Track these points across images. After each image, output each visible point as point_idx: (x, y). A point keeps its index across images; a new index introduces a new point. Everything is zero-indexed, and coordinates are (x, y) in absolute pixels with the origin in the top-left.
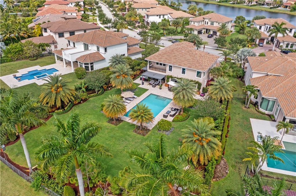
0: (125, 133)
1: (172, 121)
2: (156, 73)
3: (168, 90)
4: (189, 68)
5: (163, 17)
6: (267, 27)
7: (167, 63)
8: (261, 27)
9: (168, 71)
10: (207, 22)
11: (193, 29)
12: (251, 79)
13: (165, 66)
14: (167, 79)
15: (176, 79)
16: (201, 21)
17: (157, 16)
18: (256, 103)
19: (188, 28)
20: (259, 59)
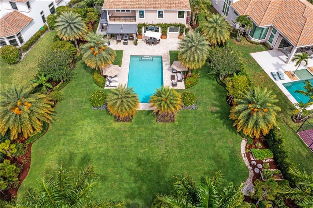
0: (150, 127)
1: (186, 88)
2: (122, 25)
3: (146, 44)
4: (168, 10)
7: (136, 8)
9: (139, 18)
12: (232, 5)
13: (130, 11)
14: (138, 29)
15: (152, 26)
18: (245, 32)
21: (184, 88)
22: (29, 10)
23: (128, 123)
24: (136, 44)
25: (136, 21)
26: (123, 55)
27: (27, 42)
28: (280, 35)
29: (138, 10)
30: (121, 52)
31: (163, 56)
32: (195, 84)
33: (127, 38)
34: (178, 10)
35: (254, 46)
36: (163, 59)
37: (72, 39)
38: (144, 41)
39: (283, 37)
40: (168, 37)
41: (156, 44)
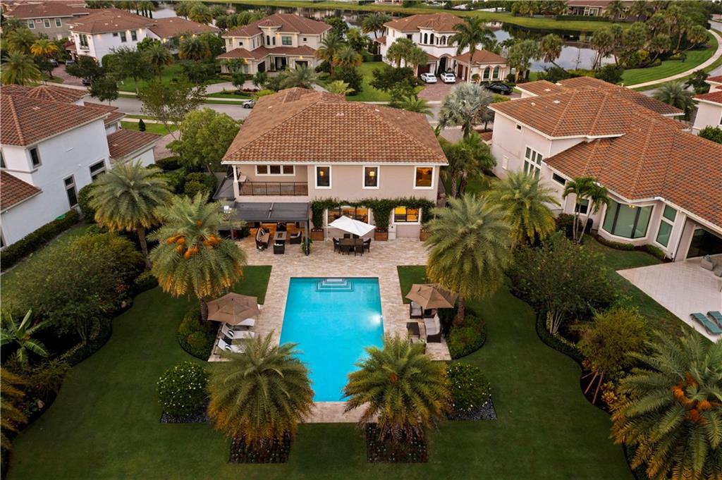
1: (453, 359)
2: (271, 203)
3: (333, 251)
4: (390, 163)
5: (134, 38)
6: (426, 35)
7: (309, 160)
8: (410, 37)
9: (317, 187)
10: (274, 38)
11: (245, 59)
12: (548, 161)
13: (292, 173)
14: (314, 216)
15: (349, 207)
16: (257, 37)
17: (115, 35)
18: (590, 222)
19: (228, 58)
20: (532, 104)
21: (449, 358)
22: (34, 168)
23: (276, 466)
24: (307, 252)
25: (307, 195)
26: (270, 275)
27: (12, 246)
28: (688, 219)
29: (314, 165)
30: (267, 270)
31: (380, 278)
32: (480, 347)
33: (284, 238)
34: (415, 164)
35: (622, 254)
36: (381, 286)
37: (132, 228)
38: (328, 244)
39: (698, 224)
40: (392, 236)
41: (362, 252)
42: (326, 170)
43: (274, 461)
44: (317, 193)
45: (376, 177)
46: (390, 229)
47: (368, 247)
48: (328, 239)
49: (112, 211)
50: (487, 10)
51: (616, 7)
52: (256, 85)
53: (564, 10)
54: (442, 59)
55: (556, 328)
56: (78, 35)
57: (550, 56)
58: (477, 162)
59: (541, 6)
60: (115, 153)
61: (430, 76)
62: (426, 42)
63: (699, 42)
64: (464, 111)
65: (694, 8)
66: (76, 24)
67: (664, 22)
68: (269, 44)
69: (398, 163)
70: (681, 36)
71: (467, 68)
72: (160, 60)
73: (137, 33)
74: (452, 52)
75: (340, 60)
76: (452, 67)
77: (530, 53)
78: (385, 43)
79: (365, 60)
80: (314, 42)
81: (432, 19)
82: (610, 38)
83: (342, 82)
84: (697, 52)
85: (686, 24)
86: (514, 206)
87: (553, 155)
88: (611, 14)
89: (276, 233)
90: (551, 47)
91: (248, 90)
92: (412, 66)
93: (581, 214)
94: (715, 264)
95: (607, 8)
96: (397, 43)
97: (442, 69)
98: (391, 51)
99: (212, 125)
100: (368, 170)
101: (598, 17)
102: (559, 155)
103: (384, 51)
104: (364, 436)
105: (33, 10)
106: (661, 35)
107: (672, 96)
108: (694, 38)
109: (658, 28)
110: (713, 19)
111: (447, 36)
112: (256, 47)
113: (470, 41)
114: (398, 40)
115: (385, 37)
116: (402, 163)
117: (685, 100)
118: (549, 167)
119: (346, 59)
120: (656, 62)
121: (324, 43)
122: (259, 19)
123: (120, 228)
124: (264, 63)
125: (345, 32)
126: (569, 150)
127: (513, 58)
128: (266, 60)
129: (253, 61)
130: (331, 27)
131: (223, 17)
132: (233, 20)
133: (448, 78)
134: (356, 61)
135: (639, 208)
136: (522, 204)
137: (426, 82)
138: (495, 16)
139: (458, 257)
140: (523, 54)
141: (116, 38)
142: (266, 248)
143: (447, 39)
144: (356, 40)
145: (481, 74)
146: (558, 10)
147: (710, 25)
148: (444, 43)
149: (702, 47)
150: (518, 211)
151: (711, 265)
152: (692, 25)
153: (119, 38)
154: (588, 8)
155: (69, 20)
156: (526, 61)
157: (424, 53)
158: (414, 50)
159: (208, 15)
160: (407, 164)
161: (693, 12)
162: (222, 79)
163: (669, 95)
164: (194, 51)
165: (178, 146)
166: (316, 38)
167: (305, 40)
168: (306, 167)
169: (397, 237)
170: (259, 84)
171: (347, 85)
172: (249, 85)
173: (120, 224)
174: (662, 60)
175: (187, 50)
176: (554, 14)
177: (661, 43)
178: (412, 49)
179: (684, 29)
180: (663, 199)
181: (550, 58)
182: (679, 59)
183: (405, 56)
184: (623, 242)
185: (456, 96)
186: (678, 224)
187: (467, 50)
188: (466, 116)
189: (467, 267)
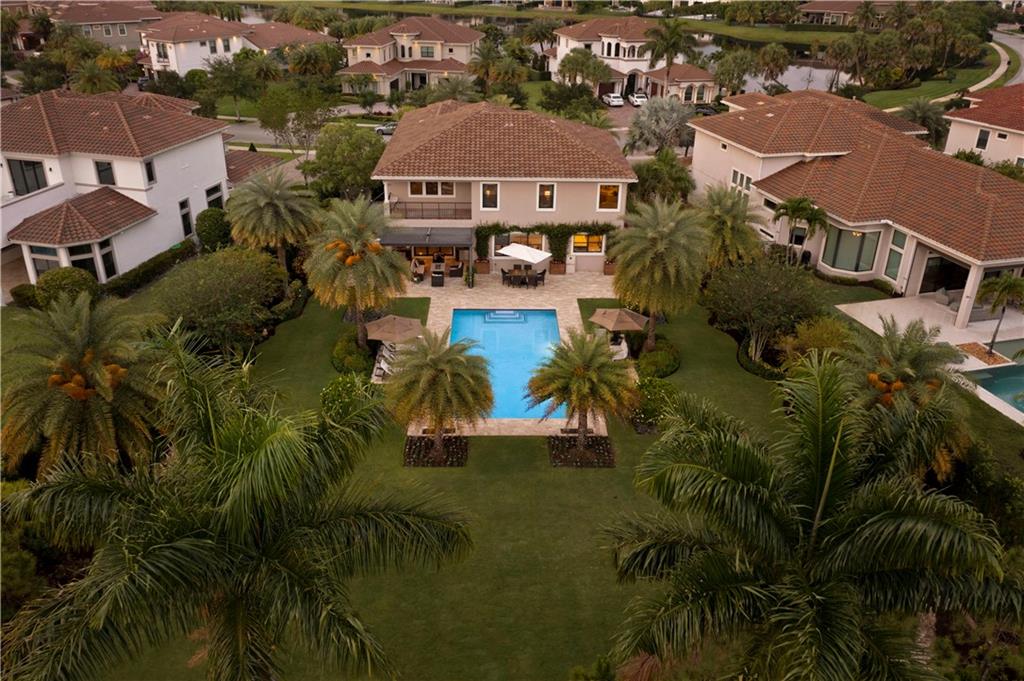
2: (428, 228)
3: (501, 284)
4: (568, 179)
5: (227, 48)
6: (609, 45)
7: (474, 175)
8: (588, 47)
9: (482, 209)
10: (410, 49)
11: (374, 75)
12: (758, 184)
13: (452, 194)
14: (478, 244)
15: (520, 233)
16: (388, 46)
17: (203, 44)
18: (806, 256)
19: (352, 74)
20: (741, 118)
22: (149, 185)
23: (453, 469)
24: (471, 284)
25: (470, 218)
26: (428, 307)
27: (126, 274)
28: (920, 244)
29: (479, 181)
30: (426, 301)
31: (557, 310)
32: (672, 373)
33: (443, 269)
34: (599, 180)
35: (844, 290)
36: (559, 317)
37: (276, 244)
38: (495, 278)
39: (932, 250)
40: (570, 269)
41: (535, 285)
42: (493, 187)
43: (451, 465)
44: (482, 215)
45: (552, 197)
46: (568, 261)
47: (542, 279)
48: (496, 272)
49: (254, 224)
50: (692, 17)
51: (867, 12)
52: (391, 106)
53: (796, 17)
54: (630, 76)
55: (759, 354)
56: (155, 44)
57: (772, 72)
58: (672, 184)
59: (765, 12)
60: (233, 176)
61: (614, 97)
62: (609, 54)
63: (971, 55)
64: (658, 131)
65: (968, 13)
66: (150, 30)
67: (923, 29)
68: (403, 55)
69: (578, 180)
70: (948, 49)
71: (663, 87)
72: (266, 75)
73: (230, 41)
74: (643, 66)
75: (499, 74)
76: (643, 87)
77: (745, 67)
78: (555, 56)
79: (530, 79)
80: (463, 54)
81: (617, 24)
82: (850, 49)
83: (505, 97)
84: (971, 71)
85: (954, 32)
86: (714, 224)
87: (765, 177)
88: (860, 22)
89: (433, 265)
90: (773, 60)
91: (380, 113)
92: (591, 84)
93: (796, 246)
94: (951, 298)
95: (856, 14)
96: (572, 54)
97: (630, 88)
98: (564, 64)
99: (353, 140)
100: (543, 188)
101: (842, 27)
102: (771, 176)
103: (554, 66)
104: (546, 446)
105: (89, 13)
106: (920, 47)
107: (919, 115)
108: (963, 51)
109: (915, 38)
110: (998, 29)
111: (637, 45)
112: (388, 60)
113: (666, 50)
114: (573, 51)
115: (556, 48)
116: (583, 180)
117: (934, 119)
118: (760, 190)
119: (506, 73)
120: (914, 83)
121: (477, 54)
122: (387, 26)
123: (263, 244)
124: (397, 80)
125: (501, 44)
126: (783, 171)
127: (722, 74)
128: (399, 77)
129: (384, 77)
130: (484, 35)
131: (338, 23)
132: (351, 27)
133: (638, 100)
134: (519, 76)
135: (864, 234)
136: (724, 223)
137: (609, 105)
138: (703, 26)
139: (648, 263)
140: (736, 69)
141: (204, 47)
142: (422, 280)
143: (637, 50)
144: (517, 52)
145: (682, 95)
146: (788, 17)
147: (991, 36)
148: (634, 56)
149: (978, 64)
150: (718, 231)
151: (946, 299)
152: (964, 34)
153: (207, 48)
154: (829, 14)
155: (136, 26)
156: (740, 77)
157: (607, 66)
158: (594, 63)
159: (318, 21)
160: (589, 180)
161: (966, 18)
162: (344, 101)
163: (914, 113)
164: (309, 63)
165: (311, 167)
166: (464, 49)
167: (451, 50)
168: (468, 184)
169: (576, 270)
170: (394, 106)
171: (511, 100)
172: (381, 108)
173: (262, 238)
174: (922, 80)
175: (300, 63)
176: (783, 23)
177: (919, 56)
178: (591, 62)
179: (952, 39)
180: (890, 223)
181: (772, 75)
182: (945, 79)
183: (582, 71)
184: (845, 276)
185: (647, 112)
186: (908, 251)
187: (662, 64)
188: (661, 139)
189: (658, 276)
